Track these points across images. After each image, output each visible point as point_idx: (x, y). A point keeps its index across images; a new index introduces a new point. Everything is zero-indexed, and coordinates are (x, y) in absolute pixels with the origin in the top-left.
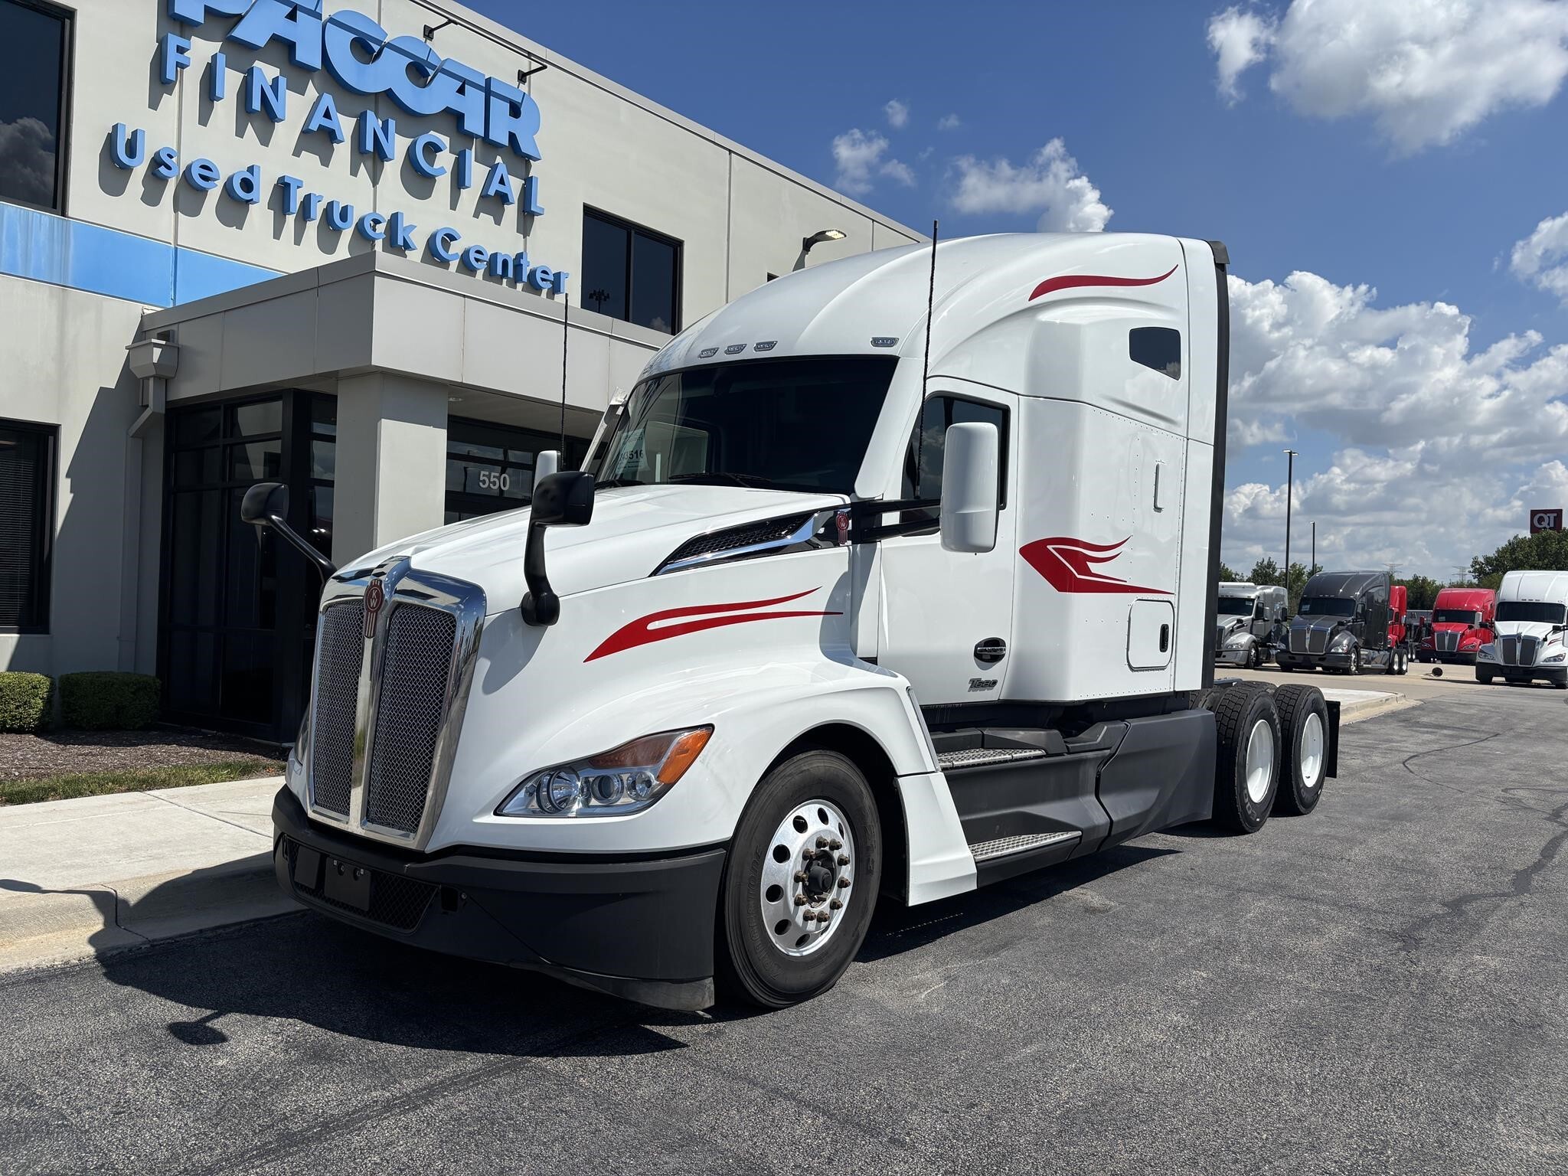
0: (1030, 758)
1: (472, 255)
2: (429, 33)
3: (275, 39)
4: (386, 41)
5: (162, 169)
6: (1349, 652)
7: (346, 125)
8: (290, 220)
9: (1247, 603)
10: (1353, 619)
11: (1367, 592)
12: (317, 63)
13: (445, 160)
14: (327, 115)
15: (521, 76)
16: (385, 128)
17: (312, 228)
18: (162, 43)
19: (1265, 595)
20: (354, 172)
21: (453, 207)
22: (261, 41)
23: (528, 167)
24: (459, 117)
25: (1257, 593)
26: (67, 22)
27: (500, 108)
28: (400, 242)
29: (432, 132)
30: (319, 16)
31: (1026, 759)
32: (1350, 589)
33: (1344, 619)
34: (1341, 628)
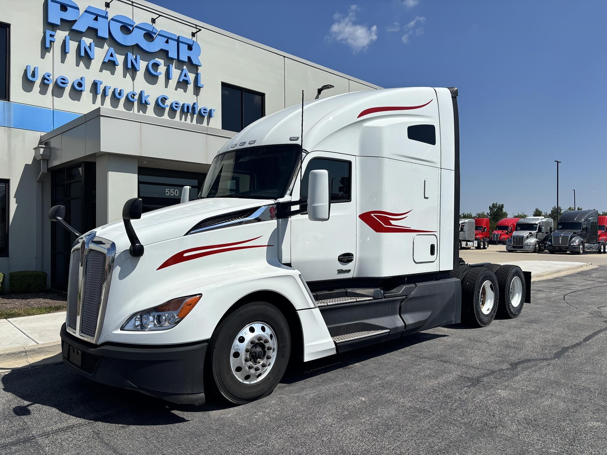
0: (366, 300)
1: (174, 105)
2: (153, 21)
3: (89, 28)
4: (136, 25)
5: (46, 81)
6: (579, 245)
7: (120, 59)
8: (99, 97)
9: (534, 226)
10: (581, 231)
11: (587, 219)
12: (107, 36)
13: (162, 69)
14: (112, 55)
15: (193, 34)
16: (136, 59)
17: (108, 99)
18: (45, 33)
19: (542, 222)
20: (125, 76)
21: (166, 87)
22: (84, 30)
23: (197, 69)
24: (167, 52)
25: (539, 221)
26: (8, 29)
27: (183, 48)
28: (144, 102)
29: (156, 59)
30: (107, 18)
31: (364, 301)
32: (580, 218)
33: (576, 231)
34: (575, 235)
